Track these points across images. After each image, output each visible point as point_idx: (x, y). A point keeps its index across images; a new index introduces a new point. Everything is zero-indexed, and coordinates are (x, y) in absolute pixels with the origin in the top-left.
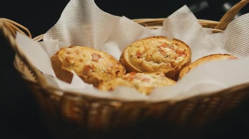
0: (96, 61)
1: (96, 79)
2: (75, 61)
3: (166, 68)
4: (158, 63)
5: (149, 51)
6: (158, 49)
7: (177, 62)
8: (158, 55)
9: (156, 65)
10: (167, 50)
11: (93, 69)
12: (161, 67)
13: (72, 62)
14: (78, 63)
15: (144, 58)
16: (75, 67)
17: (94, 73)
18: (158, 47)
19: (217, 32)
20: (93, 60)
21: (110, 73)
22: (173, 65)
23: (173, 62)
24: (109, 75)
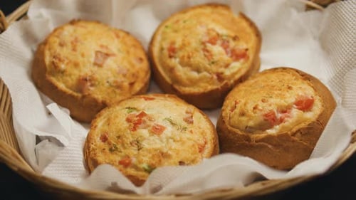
0: (100, 66)
1: (95, 101)
2: (68, 64)
3: (208, 82)
4: (198, 71)
5: (187, 48)
6: (202, 46)
7: (227, 72)
8: (199, 58)
9: (195, 75)
10: (217, 49)
11: (93, 82)
12: (201, 80)
13: (63, 66)
14: (70, 69)
15: (178, 60)
16: (67, 76)
17: (92, 89)
18: (203, 43)
19: (313, 8)
20: (95, 64)
21: (119, 87)
22: (220, 77)
23: (222, 73)
24: (118, 91)
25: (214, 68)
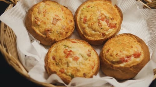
0: (55, 25)
1: (51, 39)
2: (41, 22)
3: (98, 36)
4: (95, 31)
5: (91, 21)
6: (98, 21)
7: (107, 33)
8: (96, 26)
9: (93, 32)
10: (104, 23)
11: (51, 31)
12: (95, 35)
13: (39, 23)
14: (42, 25)
15: (87, 25)
16: (40, 27)
17: (50, 34)
18: (99, 20)
20: (53, 24)
22: (104, 35)
23: (105, 33)
24: (61, 35)
25: (102, 31)
